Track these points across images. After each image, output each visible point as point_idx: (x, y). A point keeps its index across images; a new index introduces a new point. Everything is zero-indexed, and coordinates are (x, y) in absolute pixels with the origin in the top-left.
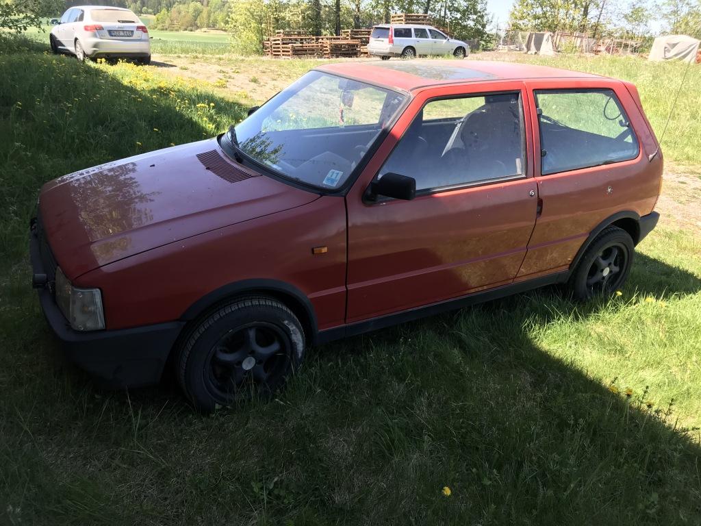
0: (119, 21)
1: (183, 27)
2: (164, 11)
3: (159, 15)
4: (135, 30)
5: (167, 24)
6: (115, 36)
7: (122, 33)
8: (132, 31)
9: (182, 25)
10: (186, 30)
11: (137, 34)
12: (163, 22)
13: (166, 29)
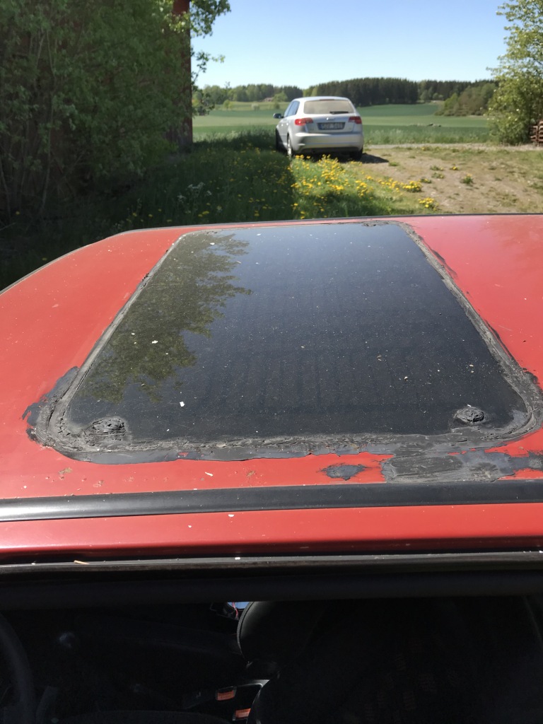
0: (331, 113)
1: (471, 112)
2: (455, 95)
3: (448, 101)
4: (347, 121)
5: (454, 110)
6: (324, 129)
7: (332, 126)
8: (344, 124)
9: (470, 109)
10: (473, 114)
11: (350, 126)
12: (452, 108)
13: (453, 115)
